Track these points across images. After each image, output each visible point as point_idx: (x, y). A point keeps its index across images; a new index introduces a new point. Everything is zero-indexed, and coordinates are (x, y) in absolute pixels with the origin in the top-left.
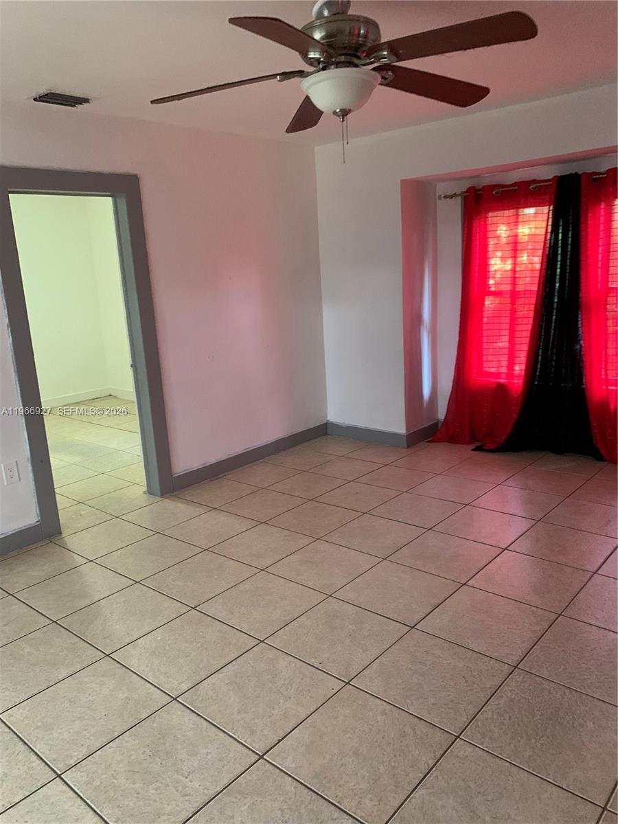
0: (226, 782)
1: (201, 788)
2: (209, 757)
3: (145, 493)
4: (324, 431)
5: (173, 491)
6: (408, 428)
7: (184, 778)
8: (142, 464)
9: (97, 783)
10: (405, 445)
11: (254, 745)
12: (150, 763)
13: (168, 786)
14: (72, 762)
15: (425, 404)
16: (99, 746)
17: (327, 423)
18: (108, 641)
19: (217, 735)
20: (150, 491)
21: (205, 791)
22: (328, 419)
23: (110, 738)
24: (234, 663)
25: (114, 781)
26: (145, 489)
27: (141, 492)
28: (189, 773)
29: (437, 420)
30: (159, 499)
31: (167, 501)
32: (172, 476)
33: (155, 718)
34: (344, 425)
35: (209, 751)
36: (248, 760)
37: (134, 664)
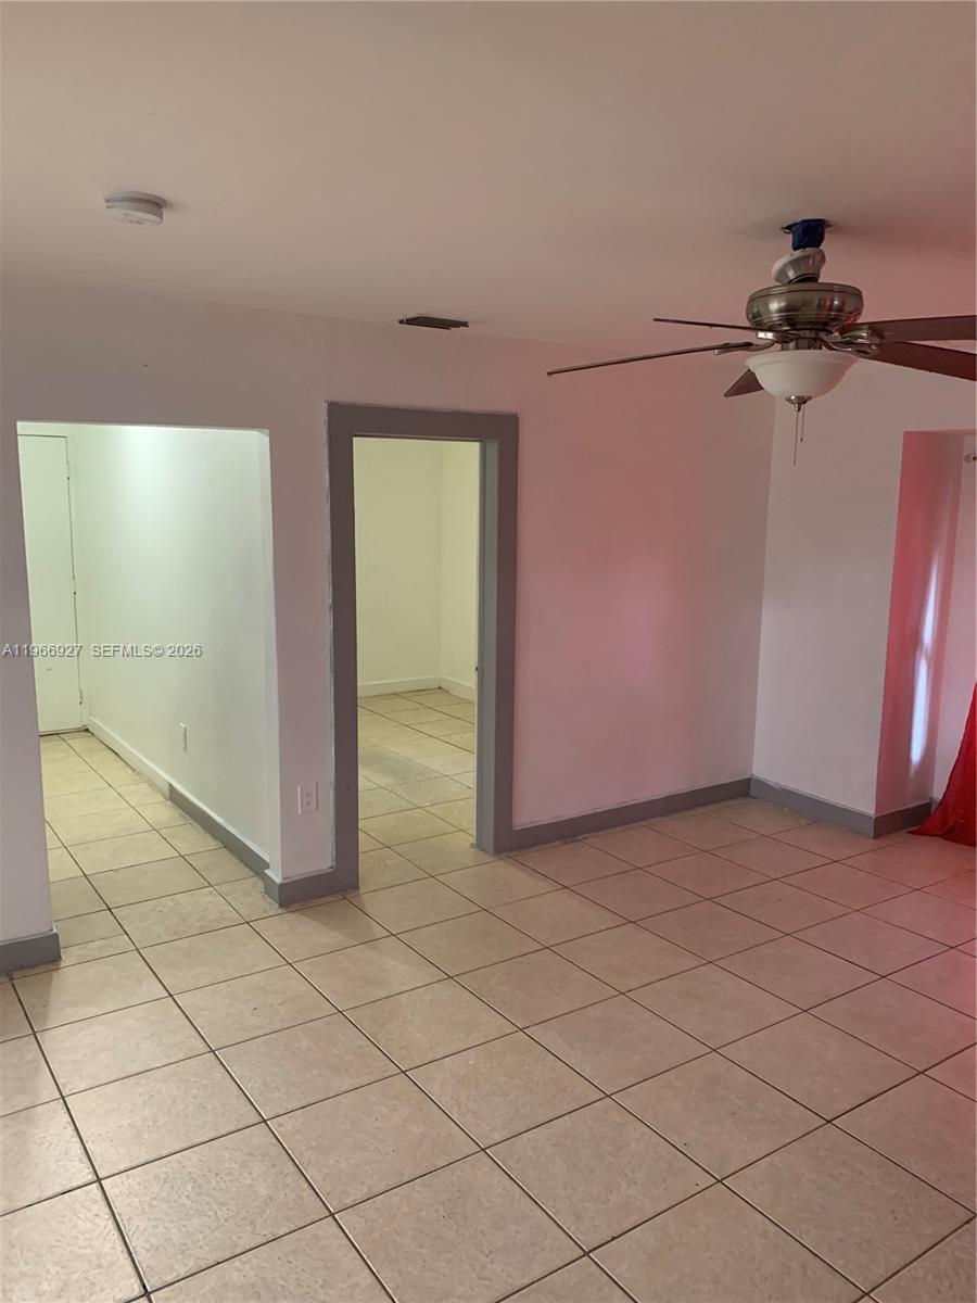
0: (537, 1274)
1: (504, 1274)
2: (519, 1236)
3: (472, 846)
4: (743, 790)
5: (511, 850)
6: (878, 808)
7: (483, 1257)
8: (474, 801)
9: (377, 1235)
10: (872, 835)
11: (579, 1236)
12: (443, 1226)
13: (462, 1260)
14: (349, 1201)
15: (912, 771)
16: (383, 1188)
17: (748, 781)
18: (405, 1051)
19: (531, 1211)
20: (479, 845)
21: (509, 1280)
22: (753, 772)
23: (397, 1181)
24: (566, 1117)
25: (397, 1237)
26: (473, 840)
27: (468, 845)
28: (490, 1252)
29: (931, 799)
30: (491, 859)
31: (502, 863)
32: (512, 827)
33: (455, 1169)
34: (776, 786)
35: (519, 1229)
36: (569, 1254)
37: (434, 1090)
